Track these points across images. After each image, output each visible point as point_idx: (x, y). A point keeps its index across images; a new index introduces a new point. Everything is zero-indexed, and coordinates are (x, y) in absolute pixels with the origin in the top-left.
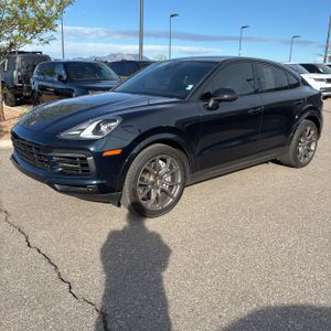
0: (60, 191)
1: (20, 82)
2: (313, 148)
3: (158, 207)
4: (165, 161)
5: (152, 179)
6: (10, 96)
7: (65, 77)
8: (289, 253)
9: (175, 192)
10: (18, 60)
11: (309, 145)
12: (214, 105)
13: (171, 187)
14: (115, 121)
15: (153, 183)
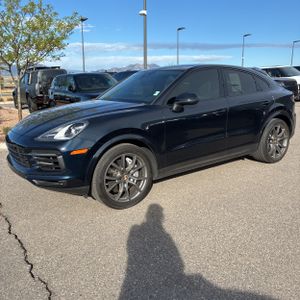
0: (39, 186)
1: (41, 93)
2: (285, 145)
3: (125, 199)
4: (131, 158)
5: (119, 174)
6: (33, 105)
7: (74, 87)
8: (234, 241)
9: (143, 185)
10: (39, 74)
11: (281, 141)
12: (177, 108)
13: (139, 181)
14: (82, 124)
15: (120, 178)
